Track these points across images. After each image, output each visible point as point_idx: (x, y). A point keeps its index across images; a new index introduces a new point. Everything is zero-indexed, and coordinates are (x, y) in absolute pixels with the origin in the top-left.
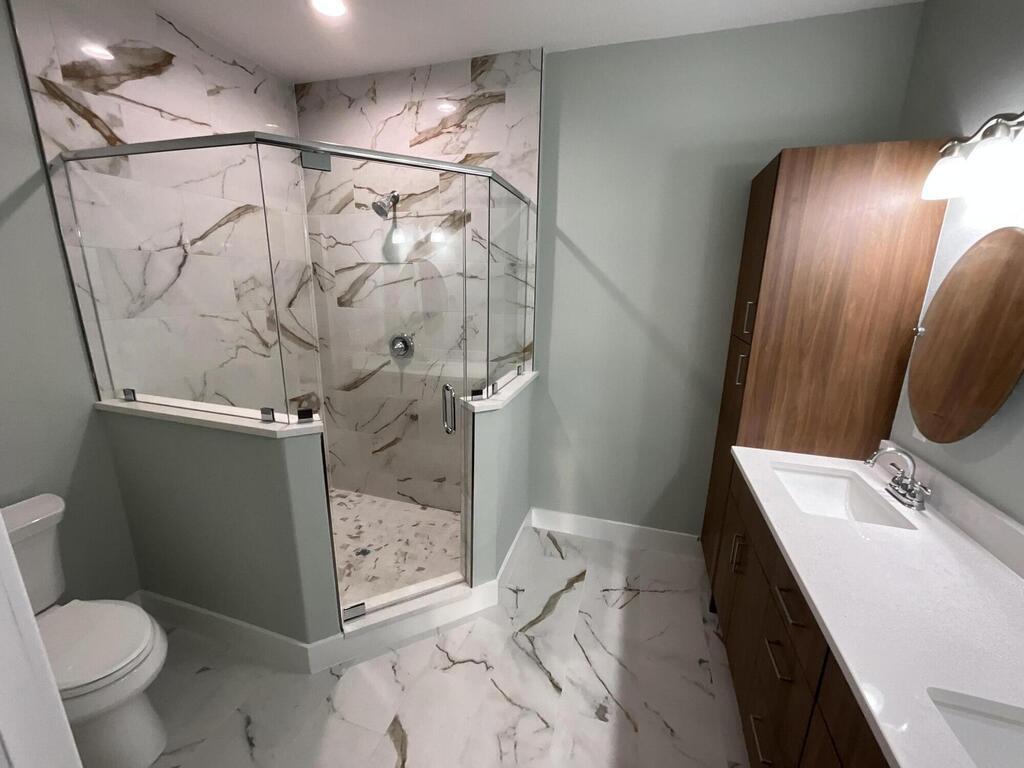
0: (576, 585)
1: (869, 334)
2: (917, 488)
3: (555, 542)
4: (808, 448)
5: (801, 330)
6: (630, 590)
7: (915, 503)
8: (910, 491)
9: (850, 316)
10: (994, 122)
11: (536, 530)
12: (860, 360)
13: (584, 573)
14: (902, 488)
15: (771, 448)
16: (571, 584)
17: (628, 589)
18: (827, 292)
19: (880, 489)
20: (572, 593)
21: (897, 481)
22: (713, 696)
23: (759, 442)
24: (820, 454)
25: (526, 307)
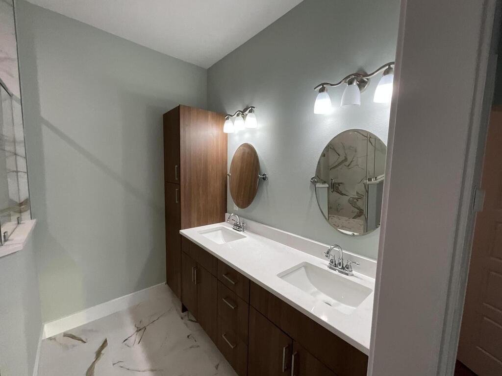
0: (103, 352)
1: (217, 176)
2: (241, 224)
3: (73, 337)
4: (206, 223)
5: (197, 177)
6: (140, 330)
7: (242, 230)
8: (239, 227)
9: (210, 170)
10: (238, 112)
11: (50, 339)
12: (215, 186)
13: (106, 341)
14: (238, 227)
15: (194, 227)
16: (98, 354)
17: (138, 330)
18: (203, 161)
19: (232, 229)
20: (102, 358)
21: (236, 225)
22: (198, 346)
23: (190, 226)
24: (210, 224)
25: (17, 172)
